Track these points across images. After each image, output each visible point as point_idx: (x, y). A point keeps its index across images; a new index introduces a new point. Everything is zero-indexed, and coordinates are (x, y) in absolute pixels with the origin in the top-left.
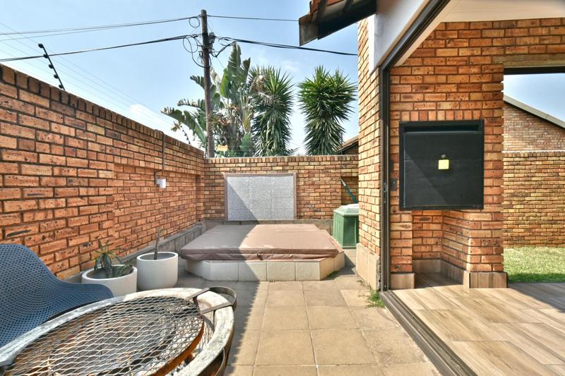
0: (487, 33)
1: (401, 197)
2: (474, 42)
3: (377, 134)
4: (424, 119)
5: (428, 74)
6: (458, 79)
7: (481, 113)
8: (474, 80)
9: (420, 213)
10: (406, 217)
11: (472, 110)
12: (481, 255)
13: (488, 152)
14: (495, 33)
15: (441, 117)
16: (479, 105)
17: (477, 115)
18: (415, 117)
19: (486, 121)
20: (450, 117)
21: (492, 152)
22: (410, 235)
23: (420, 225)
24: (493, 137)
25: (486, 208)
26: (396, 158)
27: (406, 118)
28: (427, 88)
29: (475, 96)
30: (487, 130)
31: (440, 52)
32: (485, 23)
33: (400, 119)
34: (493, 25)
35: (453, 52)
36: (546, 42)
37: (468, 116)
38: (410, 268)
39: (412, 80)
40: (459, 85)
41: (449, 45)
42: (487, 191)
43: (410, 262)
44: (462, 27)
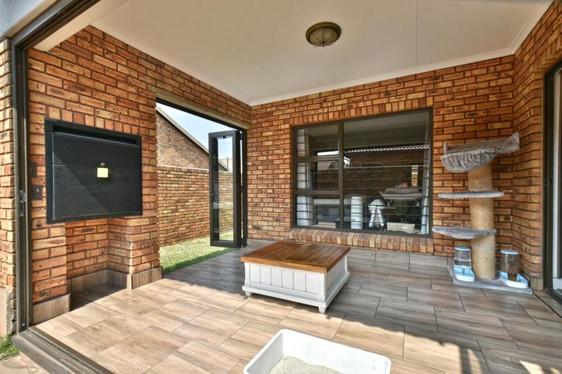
0: (142, 62)
1: (49, 207)
2: (131, 65)
3: (7, 125)
4: (79, 121)
5: (83, 75)
6: (118, 92)
7: (139, 130)
8: (132, 98)
9: (83, 224)
10: (58, 231)
11: (132, 125)
12: (141, 256)
13: (146, 165)
14: (149, 65)
15: (100, 124)
16: (137, 122)
17: (135, 131)
18: (68, 117)
19: (143, 138)
20: (109, 127)
21: (148, 165)
22: (64, 250)
23: (82, 237)
24: (149, 152)
25: (145, 213)
26: (42, 160)
27: (54, 115)
28: (83, 90)
29: (133, 113)
30: (144, 145)
31: (97, 58)
32: (141, 53)
33: (47, 114)
34: (147, 58)
35: (113, 66)
36: (183, 89)
37: (127, 130)
38: (64, 289)
39: (64, 75)
40: (118, 98)
41: (107, 56)
42: (145, 199)
43: (63, 282)
44: (121, 45)
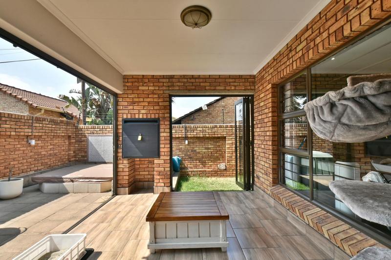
0: (161, 80)
1: (122, 152)
2: (155, 84)
4: (133, 117)
5: (135, 97)
6: (149, 100)
7: (159, 115)
8: (156, 100)
9: (147, 159)
10: (126, 162)
11: (155, 114)
12: (159, 179)
13: (162, 132)
14: (164, 80)
15: (141, 117)
16: (158, 112)
17: (157, 116)
18: (129, 117)
19: (161, 119)
20: (145, 117)
21: (164, 132)
22: (127, 170)
23: (147, 165)
25: (162, 157)
26: (121, 135)
27: (125, 117)
28: (134, 104)
29: (156, 108)
30: (162, 123)
31: (140, 88)
32: (160, 76)
33: (123, 117)
34: (164, 77)
35: (146, 88)
36: (186, 85)
37: (153, 116)
38: (127, 185)
39: (128, 100)
40: (149, 102)
41: (144, 85)
42: (161, 150)
43: (127, 182)
44: (150, 77)
